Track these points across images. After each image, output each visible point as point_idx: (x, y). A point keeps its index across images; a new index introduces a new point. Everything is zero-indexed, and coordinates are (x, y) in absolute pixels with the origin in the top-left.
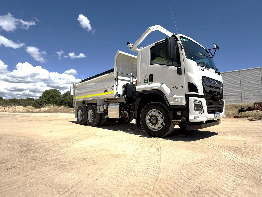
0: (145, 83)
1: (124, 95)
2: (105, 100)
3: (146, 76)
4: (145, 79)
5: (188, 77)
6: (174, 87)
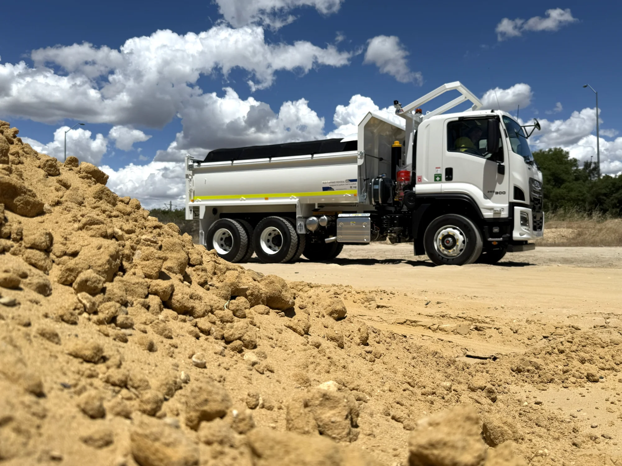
0: (436, 180)
1: (376, 199)
2: (316, 208)
3: (439, 170)
5: (514, 178)
6: (491, 192)
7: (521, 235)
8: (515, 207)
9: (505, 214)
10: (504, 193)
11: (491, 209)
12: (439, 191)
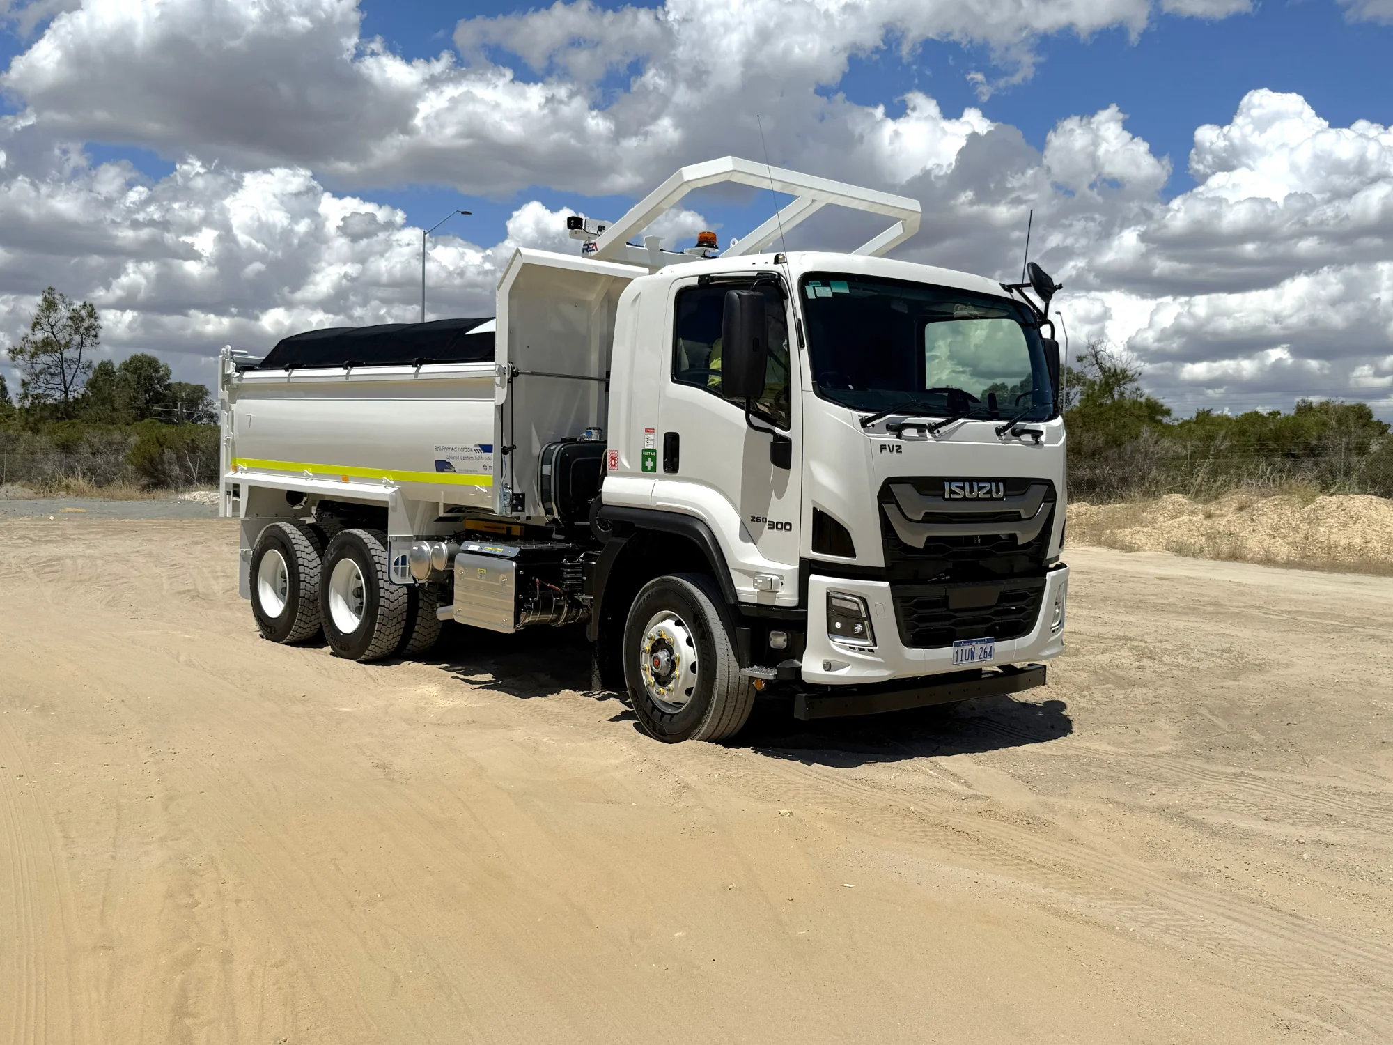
1: (547, 505)
2: (442, 514)
3: (652, 437)
4: (644, 450)
5: (814, 483)
6: (758, 519)
7: (828, 666)
8: (813, 577)
9: (786, 596)
10: (787, 526)
11: (752, 574)
12: (645, 503)
